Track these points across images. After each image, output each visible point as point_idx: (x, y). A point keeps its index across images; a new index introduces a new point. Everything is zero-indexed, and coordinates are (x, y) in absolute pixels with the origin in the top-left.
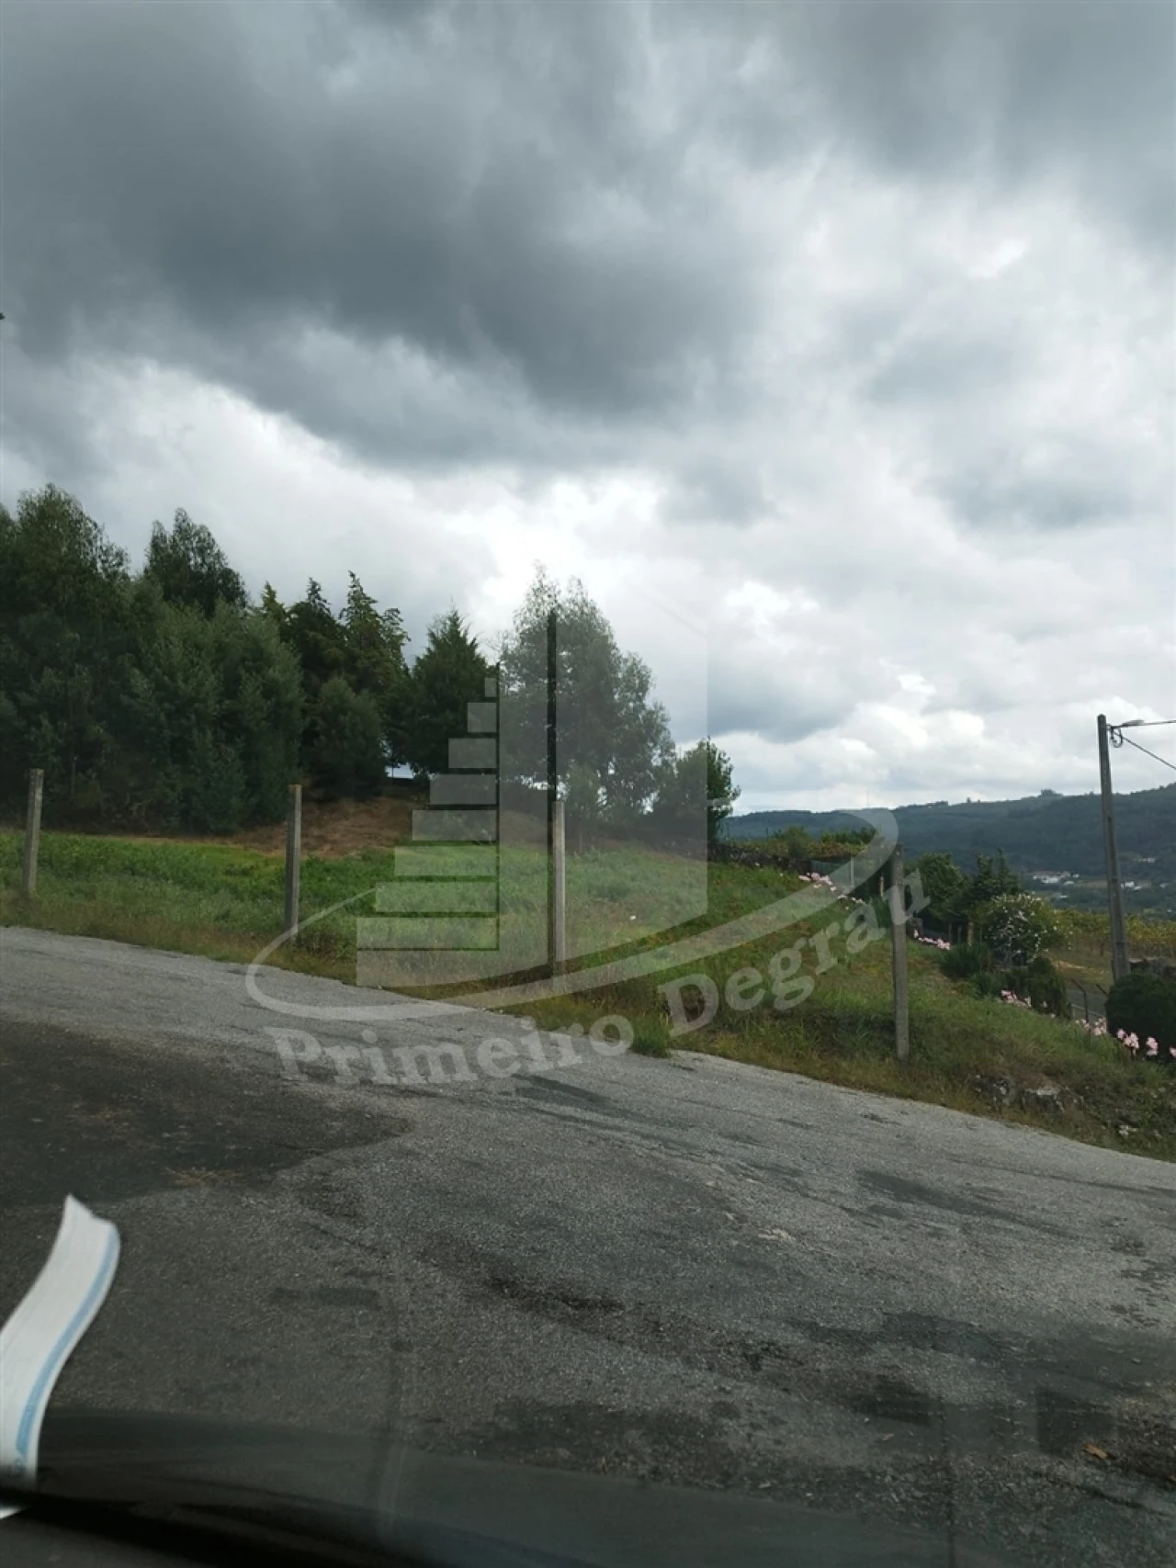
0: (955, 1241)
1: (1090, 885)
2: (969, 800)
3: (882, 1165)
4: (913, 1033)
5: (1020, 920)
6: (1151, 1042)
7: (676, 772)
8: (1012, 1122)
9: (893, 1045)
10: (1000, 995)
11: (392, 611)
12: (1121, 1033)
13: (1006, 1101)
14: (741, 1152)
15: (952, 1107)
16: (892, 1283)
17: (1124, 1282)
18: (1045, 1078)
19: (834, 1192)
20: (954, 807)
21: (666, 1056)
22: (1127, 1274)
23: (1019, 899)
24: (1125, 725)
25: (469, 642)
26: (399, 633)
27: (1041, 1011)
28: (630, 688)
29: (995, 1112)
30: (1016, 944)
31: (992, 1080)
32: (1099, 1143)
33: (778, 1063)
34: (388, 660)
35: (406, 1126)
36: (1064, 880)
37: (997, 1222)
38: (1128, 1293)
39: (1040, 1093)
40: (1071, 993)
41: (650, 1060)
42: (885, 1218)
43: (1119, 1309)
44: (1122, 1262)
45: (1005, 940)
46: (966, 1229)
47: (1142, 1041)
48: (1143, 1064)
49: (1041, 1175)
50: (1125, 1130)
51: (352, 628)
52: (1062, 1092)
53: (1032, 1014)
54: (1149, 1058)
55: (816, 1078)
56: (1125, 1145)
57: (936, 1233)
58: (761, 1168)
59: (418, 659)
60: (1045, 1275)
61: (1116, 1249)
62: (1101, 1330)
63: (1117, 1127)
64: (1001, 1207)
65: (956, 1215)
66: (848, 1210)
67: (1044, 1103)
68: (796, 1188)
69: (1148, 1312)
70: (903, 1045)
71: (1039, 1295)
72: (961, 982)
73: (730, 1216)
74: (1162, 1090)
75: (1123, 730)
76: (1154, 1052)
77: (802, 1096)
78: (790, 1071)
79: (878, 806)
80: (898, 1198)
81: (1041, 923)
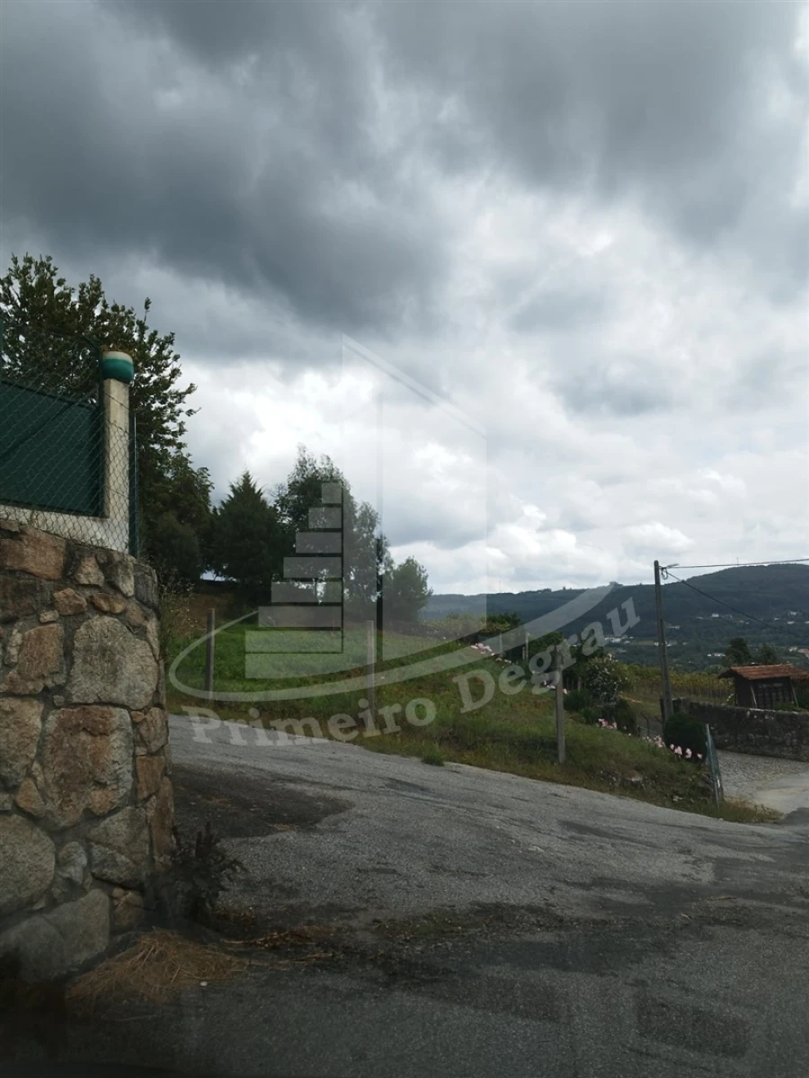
0: (610, 851)
1: (640, 643)
2: (564, 588)
3: (568, 818)
4: (568, 749)
5: (605, 673)
6: (689, 751)
7: (392, 578)
8: (621, 795)
9: (556, 756)
10: (598, 721)
11: (203, 469)
12: (672, 746)
13: (617, 785)
14: (503, 813)
15: (590, 789)
16: (590, 867)
17: (685, 865)
18: (635, 772)
19: (552, 831)
20: (555, 592)
21: (443, 765)
22: (686, 862)
23: (605, 661)
24: (670, 567)
25: (257, 491)
26: (208, 483)
27: (623, 731)
28: (364, 524)
29: (612, 791)
30: (604, 689)
31: (609, 774)
32: (663, 805)
33: (498, 767)
34: (200, 502)
35: (352, 805)
36: (623, 640)
37: (626, 842)
38: (687, 869)
39: (633, 780)
40: (639, 719)
41: (436, 768)
42: (578, 842)
43: (684, 876)
44: (683, 857)
45: (597, 686)
46: (613, 845)
47: (684, 751)
48: (684, 763)
49: (640, 821)
50: (676, 799)
51: (175, 479)
52: (644, 780)
53: (619, 733)
54: (688, 760)
55: (519, 775)
56: (676, 806)
57: (601, 847)
58: (516, 820)
59: (222, 502)
60: (651, 863)
61: (680, 852)
62: (678, 882)
63: (672, 797)
64: (626, 836)
65: (607, 840)
66: (561, 838)
67: (636, 785)
68: (535, 829)
69: (696, 876)
70: (562, 756)
71: (650, 871)
72: (575, 714)
73: (513, 841)
74: (694, 777)
75: (668, 570)
76: (689, 756)
77: (517, 784)
78: (505, 772)
79: (507, 592)
80: (580, 832)
81: (618, 675)
